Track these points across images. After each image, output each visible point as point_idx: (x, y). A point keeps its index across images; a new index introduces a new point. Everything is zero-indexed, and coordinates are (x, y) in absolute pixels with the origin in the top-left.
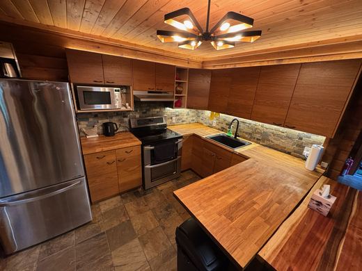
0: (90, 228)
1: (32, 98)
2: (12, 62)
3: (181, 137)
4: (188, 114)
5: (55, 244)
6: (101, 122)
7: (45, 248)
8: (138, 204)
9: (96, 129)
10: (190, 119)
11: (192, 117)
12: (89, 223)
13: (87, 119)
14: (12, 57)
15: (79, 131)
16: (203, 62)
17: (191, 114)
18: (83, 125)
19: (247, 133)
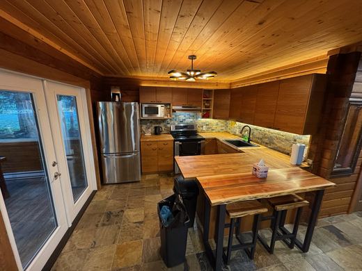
0: (138, 184)
1: (123, 109)
2: (118, 95)
3: (204, 139)
4: (217, 124)
5: (122, 186)
6: (154, 126)
7: (117, 186)
8: (168, 180)
9: (150, 130)
10: (219, 129)
11: (222, 126)
12: (138, 182)
13: (146, 124)
14: (119, 92)
15: (141, 131)
16: (231, 84)
17: (220, 124)
18: (144, 127)
19: (258, 138)
